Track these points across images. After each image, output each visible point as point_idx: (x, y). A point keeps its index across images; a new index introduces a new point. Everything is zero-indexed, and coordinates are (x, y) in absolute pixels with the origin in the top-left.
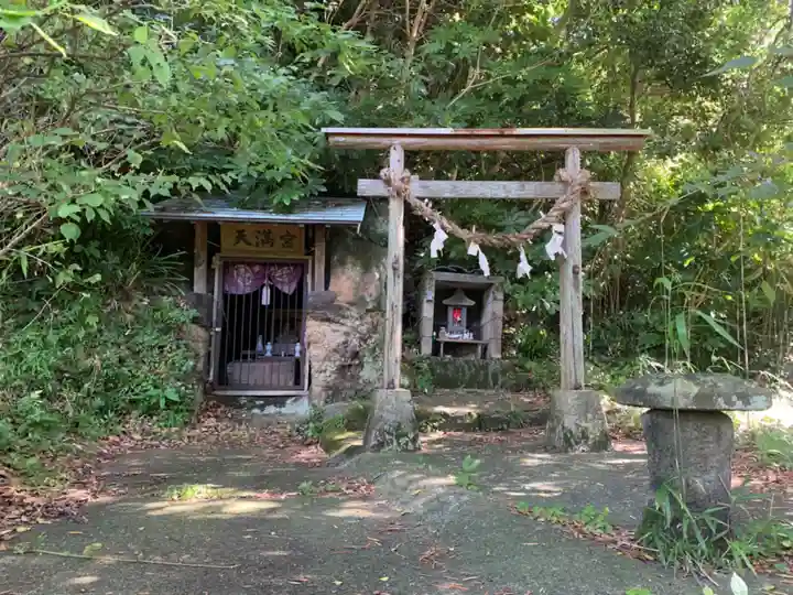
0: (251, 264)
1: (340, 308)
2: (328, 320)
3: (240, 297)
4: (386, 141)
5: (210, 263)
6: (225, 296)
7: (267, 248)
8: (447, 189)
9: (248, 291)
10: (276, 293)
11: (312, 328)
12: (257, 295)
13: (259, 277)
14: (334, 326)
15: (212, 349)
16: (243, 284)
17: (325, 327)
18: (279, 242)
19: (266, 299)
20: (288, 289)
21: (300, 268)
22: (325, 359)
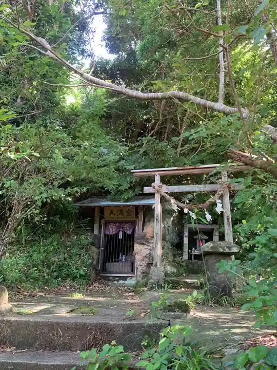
0: (115, 223)
1: (148, 239)
2: (143, 244)
3: (111, 235)
4: (153, 173)
5: (100, 222)
6: (105, 235)
7: (121, 216)
8: (176, 189)
9: (114, 233)
10: (124, 234)
11: (137, 247)
12: (117, 235)
13: (119, 228)
14: (146, 247)
15: (100, 256)
16: (112, 231)
17: (142, 247)
18: (125, 214)
19: (120, 236)
20: (129, 232)
21: (134, 224)
22: (141, 261)
